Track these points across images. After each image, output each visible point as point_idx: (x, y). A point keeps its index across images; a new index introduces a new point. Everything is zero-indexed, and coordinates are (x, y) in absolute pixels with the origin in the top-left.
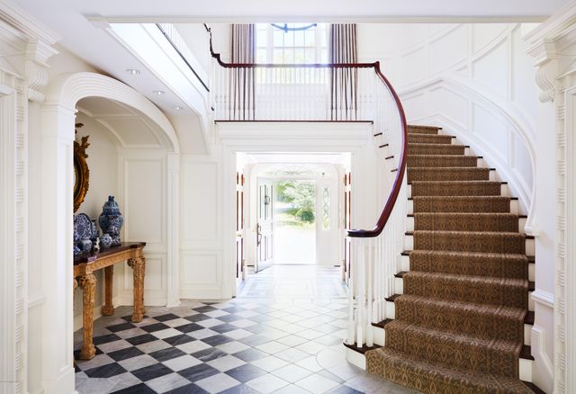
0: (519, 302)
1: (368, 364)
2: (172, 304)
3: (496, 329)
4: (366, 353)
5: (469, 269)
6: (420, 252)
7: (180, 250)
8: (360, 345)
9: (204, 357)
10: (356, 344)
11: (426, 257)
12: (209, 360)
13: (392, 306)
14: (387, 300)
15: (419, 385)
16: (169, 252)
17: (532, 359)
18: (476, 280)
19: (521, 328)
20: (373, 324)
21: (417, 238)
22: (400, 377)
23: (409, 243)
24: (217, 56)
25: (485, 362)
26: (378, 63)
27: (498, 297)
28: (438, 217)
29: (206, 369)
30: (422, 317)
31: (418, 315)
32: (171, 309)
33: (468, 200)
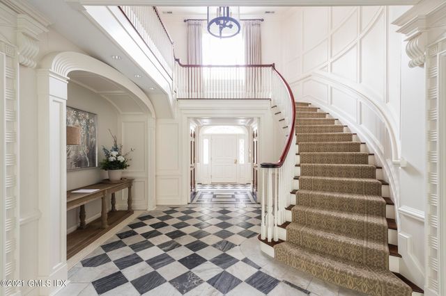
0: (379, 212)
1: (276, 254)
2: (151, 208)
3: (365, 231)
4: (275, 246)
5: (340, 189)
6: (306, 177)
7: (156, 176)
8: (269, 240)
9: (166, 248)
10: (267, 239)
11: (310, 181)
12: (169, 250)
13: (289, 213)
14: (286, 209)
15: (314, 272)
16: (149, 176)
17: (400, 256)
18: (346, 196)
19: (386, 232)
20: (278, 226)
21: (303, 169)
22: (300, 265)
23: (298, 171)
24: (177, 60)
25: (362, 257)
26: (274, 64)
27: (363, 208)
28: (315, 155)
29: (166, 258)
30: (311, 221)
31: (308, 220)
32: (150, 212)
33: (333, 145)
